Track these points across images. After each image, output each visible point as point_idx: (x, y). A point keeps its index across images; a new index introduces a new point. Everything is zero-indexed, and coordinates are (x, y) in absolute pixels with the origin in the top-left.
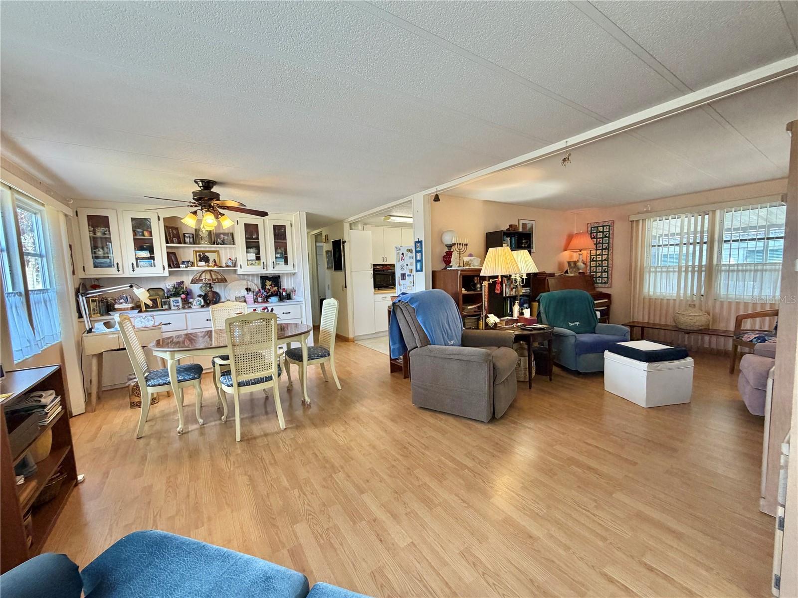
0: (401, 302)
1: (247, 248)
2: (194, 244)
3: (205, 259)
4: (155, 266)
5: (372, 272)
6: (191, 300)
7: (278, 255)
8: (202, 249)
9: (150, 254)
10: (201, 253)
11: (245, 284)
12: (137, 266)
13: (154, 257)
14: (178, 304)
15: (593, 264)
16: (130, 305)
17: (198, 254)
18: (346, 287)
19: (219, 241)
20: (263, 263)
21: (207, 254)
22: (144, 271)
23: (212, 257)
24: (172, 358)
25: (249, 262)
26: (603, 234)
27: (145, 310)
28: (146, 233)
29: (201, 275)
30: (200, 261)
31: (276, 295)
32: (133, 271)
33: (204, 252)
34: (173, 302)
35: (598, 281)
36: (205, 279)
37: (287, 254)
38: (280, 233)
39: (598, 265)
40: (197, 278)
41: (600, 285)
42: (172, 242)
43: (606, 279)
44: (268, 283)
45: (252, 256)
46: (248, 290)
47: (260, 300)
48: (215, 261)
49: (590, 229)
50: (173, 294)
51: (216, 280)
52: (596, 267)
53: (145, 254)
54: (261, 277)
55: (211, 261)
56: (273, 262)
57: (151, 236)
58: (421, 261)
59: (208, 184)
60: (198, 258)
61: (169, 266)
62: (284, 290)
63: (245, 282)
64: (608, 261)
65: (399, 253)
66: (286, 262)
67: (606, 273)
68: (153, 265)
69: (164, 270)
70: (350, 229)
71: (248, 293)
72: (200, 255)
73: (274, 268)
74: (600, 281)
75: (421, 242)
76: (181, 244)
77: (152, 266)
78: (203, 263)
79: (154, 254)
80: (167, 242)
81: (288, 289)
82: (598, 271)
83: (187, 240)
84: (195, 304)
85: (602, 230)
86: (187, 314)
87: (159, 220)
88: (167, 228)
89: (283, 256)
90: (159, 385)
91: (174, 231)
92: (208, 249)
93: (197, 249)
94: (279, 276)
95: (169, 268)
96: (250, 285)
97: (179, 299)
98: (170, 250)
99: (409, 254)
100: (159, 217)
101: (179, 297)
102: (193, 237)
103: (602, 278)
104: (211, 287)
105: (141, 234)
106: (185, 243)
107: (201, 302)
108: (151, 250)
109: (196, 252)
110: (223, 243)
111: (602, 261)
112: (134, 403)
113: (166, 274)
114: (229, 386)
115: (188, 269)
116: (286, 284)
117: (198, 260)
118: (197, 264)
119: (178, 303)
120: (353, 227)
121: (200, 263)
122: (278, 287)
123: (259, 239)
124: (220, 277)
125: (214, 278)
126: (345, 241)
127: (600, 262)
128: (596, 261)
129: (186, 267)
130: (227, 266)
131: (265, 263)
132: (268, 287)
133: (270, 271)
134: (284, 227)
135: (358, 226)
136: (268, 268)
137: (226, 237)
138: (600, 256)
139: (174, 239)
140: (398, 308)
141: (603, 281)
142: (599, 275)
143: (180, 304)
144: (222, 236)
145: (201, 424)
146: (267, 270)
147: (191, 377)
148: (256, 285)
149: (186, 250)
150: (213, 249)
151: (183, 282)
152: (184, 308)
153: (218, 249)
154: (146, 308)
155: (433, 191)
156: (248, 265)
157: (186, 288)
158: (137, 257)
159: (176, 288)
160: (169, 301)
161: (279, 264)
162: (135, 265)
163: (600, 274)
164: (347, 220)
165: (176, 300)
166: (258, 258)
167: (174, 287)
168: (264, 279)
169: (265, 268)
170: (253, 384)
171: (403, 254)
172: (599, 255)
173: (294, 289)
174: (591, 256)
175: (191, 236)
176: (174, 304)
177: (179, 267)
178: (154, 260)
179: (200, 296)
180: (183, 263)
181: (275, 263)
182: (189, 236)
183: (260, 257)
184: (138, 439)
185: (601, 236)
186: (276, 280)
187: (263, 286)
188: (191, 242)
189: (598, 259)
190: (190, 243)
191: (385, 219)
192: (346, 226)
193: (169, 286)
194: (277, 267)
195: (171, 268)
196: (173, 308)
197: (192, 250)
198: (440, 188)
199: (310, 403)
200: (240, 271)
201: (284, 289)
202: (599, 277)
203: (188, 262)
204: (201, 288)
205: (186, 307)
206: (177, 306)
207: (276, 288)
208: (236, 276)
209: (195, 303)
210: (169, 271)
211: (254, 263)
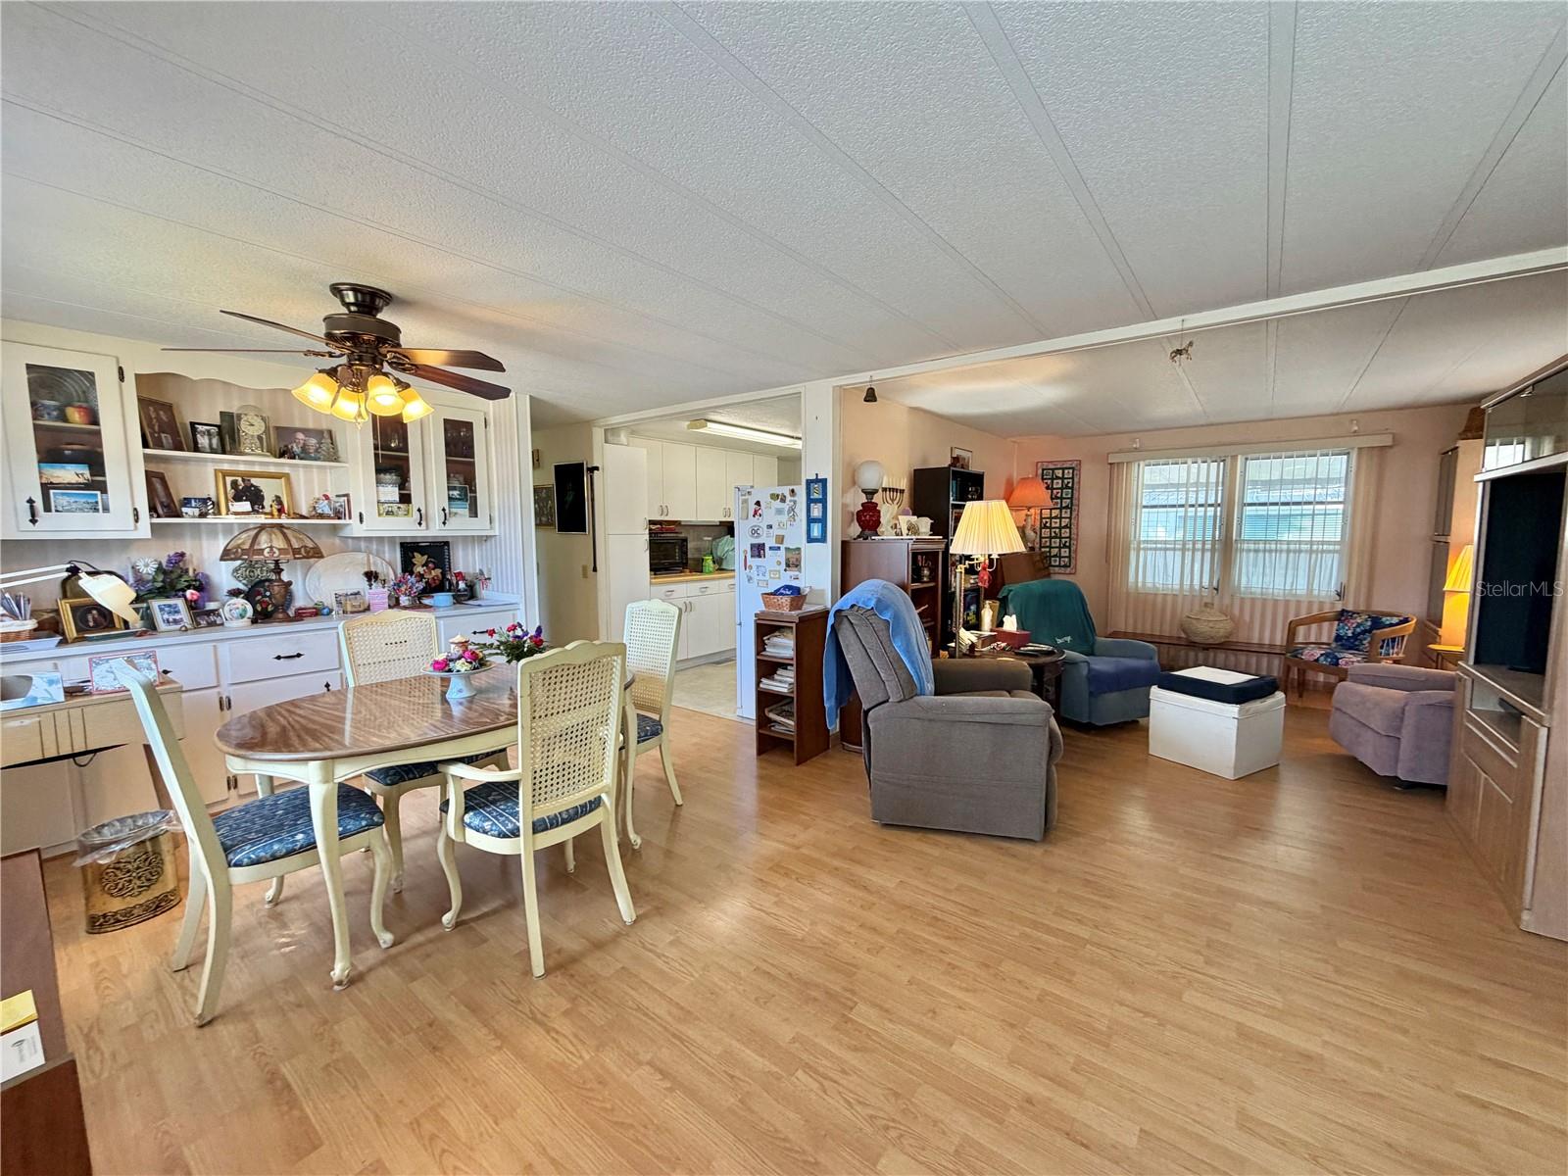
0: (856, 608)
1: (379, 471)
2: (224, 452)
3: (255, 497)
4: (106, 509)
5: (647, 537)
6: (211, 606)
7: (456, 493)
8: (242, 468)
9: (91, 475)
10: (240, 479)
11: (361, 561)
12: (47, 509)
13: (105, 482)
14: (177, 617)
15: (1046, 532)
16: (31, 624)
17: (229, 480)
18: (595, 570)
19: (296, 449)
20: (419, 510)
21: (254, 481)
22: (70, 523)
23: (269, 489)
24: (327, 778)
25: (381, 508)
26: (1063, 482)
27: (75, 635)
28: (76, 417)
29: (256, 536)
30: (237, 498)
31: (440, 588)
32: (33, 521)
33: (246, 476)
34: (161, 610)
35: (1053, 563)
36: (271, 547)
37: (475, 492)
38: (459, 441)
39: (1053, 534)
40: (247, 546)
41: (1056, 569)
42: (160, 446)
43: (1067, 560)
44: (419, 559)
45: (392, 493)
46: (371, 576)
47: (404, 600)
48: (278, 500)
49: (1040, 471)
50: (158, 589)
51: (303, 550)
52: (1051, 538)
53: (69, 473)
54: (402, 545)
55: (267, 503)
56: (444, 510)
57: (95, 421)
58: (823, 521)
59: (370, 300)
60: (231, 492)
61: (152, 509)
62: (459, 575)
63: (361, 556)
64: (1070, 528)
65: (745, 501)
66: (474, 513)
67: (1067, 550)
68: (100, 507)
69: (137, 521)
70: (606, 442)
71: (371, 585)
72: (234, 484)
73: (444, 523)
74: (1057, 563)
75: (824, 482)
76: (182, 450)
77: (96, 510)
78: (246, 506)
79: (104, 475)
80: (145, 445)
81: (469, 574)
82: (1053, 545)
83: (203, 441)
84: (228, 616)
85: (1060, 475)
86: (218, 644)
87: (122, 378)
88: (144, 403)
89: (466, 495)
90: (274, 858)
91: (161, 413)
92: (257, 469)
93: (226, 467)
94: (447, 543)
95: (151, 516)
96: (375, 564)
97: (180, 603)
98: (154, 468)
99: (777, 504)
100: (121, 371)
101: (176, 596)
102: (220, 434)
103: (1060, 557)
104: (278, 570)
105: (55, 413)
106: (196, 449)
107: (245, 610)
108: (94, 461)
109: (225, 474)
110: (305, 454)
111: (1060, 528)
112: (105, 916)
113: (144, 530)
114: (505, 836)
115: (210, 520)
116: (464, 561)
117: (230, 496)
118: (228, 510)
119: (178, 612)
120: (610, 438)
121: (235, 503)
122: (443, 568)
123: (407, 452)
124: (310, 545)
125: (296, 545)
126: (597, 468)
127: (1057, 530)
128: (1050, 528)
129: (203, 515)
130: (321, 516)
131: (423, 512)
132: (419, 569)
133: (435, 531)
134: (469, 426)
135: (619, 436)
136: (431, 525)
137: (313, 441)
138: (1058, 520)
139: (163, 435)
140: (845, 620)
141: (1062, 564)
142: (1055, 551)
143: (184, 615)
144: (300, 436)
145: (384, 946)
146: (427, 528)
147: (364, 823)
148: (389, 563)
149: (192, 468)
150: (272, 469)
151: (182, 555)
152: (197, 625)
153: (286, 470)
154: (78, 631)
155: (862, 379)
156: (380, 515)
157: (195, 570)
158: (44, 481)
159: (165, 572)
160: (148, 608)
161: (456, 514)
162: (39, 504)
163: (1057, 550)
164: (602, 422)
165: (169, 606)
166: (405, 499)
167: (160, 569)
168: (409, 549)
169: (423, 523)
170: (565, 822)
171: (758, 503)
172: (1056, 517)
173: (482, 573)
174: (1041, 518)
175: (214, 430)
176: (166, 616)
177: (179, 515)
178: (104, 491)
179: (235, 593)
180: (187, 502)
181: (447, 511)
182: (208, 431)
183: (409, 495)
184: (201, 1027)
185: (1060, 486)
186: (437, 552)
187: (407, 566)
188: (215, 446)
189: (1053, 525)
190: (213, 451)
191: (689, 427)
192: (598, 434)
193: (147, 565)
194: (453, 523)
195: (159, 516)
196: (162, 626)
197: (210, 469)
198: (879, 375)
199: (640, 847)
200: (354, 528)
201: (460, 573)
202: (1055, 556)
203: (204, 501)
204: (236, 570)
205: (203, 623)
206: (176, 622)
207: (439, 571)
208: (337, 541)
209: (225, 612)
210: (151, 524)
211: (395, 509)
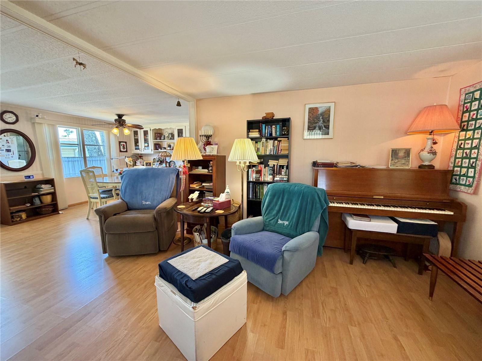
3: (170, 146)
9: (148, 145)
15: (460, 153)
17: (168, 144)
26: (479, 103)
30: (168, 147)
33: (170, 143)
34: (156, 164)
35: (461, 182)
39: (465, 155)
41: (463, 187)
43: (471, 179)
49: (463, 97)
52: (462, 158)
57: (148, 137)
59: (120, 116)
64: (478, 149)
67: (473, 170)
74: (464, 183)
77: (149, 149)
82: (463, 165)
83: (162, 138)
85: (478, 97)
87: (151, 130)
91: (158, 135)
103: (467, 177)
108: (148, 142)
111: (471, 149)
113: (153, 153)
118: (167, 149)
127: (468, 151)
128: (464, 149)
138: (470, 142)
139: (158, 138)
141: (467, 183)
142: (464, 171)
158: (144, 146)
162: (144, 149)
163: (466, 169)
172: (469, 139)
174: (459, 140)
182: (163, 136)
185: (477, 107)
189: (466, 146)
197: (166, 142)
202: (464, 175)
